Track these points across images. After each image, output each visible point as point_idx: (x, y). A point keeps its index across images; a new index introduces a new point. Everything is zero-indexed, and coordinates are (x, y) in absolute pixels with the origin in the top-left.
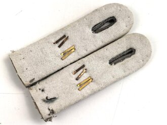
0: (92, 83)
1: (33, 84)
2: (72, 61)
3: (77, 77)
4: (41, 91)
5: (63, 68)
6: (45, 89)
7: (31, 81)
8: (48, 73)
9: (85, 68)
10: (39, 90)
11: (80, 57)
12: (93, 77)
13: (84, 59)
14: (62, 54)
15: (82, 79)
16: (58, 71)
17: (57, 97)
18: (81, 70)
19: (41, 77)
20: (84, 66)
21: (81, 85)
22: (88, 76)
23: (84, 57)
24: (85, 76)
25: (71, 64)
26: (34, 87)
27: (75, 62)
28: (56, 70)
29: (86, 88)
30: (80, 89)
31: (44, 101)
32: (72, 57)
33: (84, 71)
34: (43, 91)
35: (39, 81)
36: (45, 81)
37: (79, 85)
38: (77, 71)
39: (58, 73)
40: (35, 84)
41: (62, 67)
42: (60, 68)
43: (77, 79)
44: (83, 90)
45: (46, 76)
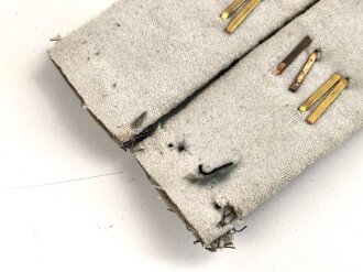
0: (350, 92)
2: (264, 32)
3: (290, 81)
4: (175, 152)
5: (235, 62)
6: (189, 141)
7: (136, 123)
8: (190, 87)
9: (313, 46)
10: (166, 149)
11: (287, 14)
12: (350, 72)
13: (303, 18)
14: (225, 15)
15: (310, 86)
16: (222, 73)
17: (235, 159)
18: (302, 57)
19: (167, 106)
20: (307, 41)
21: (310, 105)
22: (329, 71)
23: (302, 12)
24: (318, 76)
25: (261, 42)
26: (147, 142)
27: (273, 33)
28: (215, 72)
29: (333, 112)
30: (312, 119)
31: (193, 180)
32: (261, 19)
33: (313, 57)
34: (181, 148)
35: (163, 120)
36: (182, 116)
37: (303, 109)
38: (289, 60)
39: (221, 82)
40: (150, 131)
41: (232, 57)
42: (227, 62)
43: (293, 89)
44: (324, 121)
45: (183, 97)
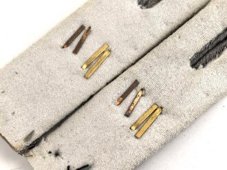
0: (163, 117)
1: (33, 144)
2: (109, 78)
3: (126, 109)
4: (53, 157)
5: (91, 97)
6: (62, 150)
7: (27, 139)
8: (62, 114)
9: (140, 86)
10: (47, 155)
11: (124, 65)
12: (163, 104)
13: (133, 68)
15: (138, 113)
16: (83, 104)
17: (90, 162)
18: (133, 94)
19: (48, 126)
20: (136, 83)
21: (138, 126)
22: (150, 103)
23: (133, 64)
24: (143, 106)
25: (107, 84)
26: (35, 150)
27: (115, 78)
28: (78, 103)
29: (152, 130)
30: (139, 135)
32: (108, 68)
33: (140, 94)
34: (57, 154)
35: (45, 135)
36: (58, 132)
37: (133, 128)
38: (124, 96)
39: (83, 110)
40: (36, 143)
41: (89, 94)
42: (85, 97)
43: (127, 115)
44: (146, 137)
45: (57, 120)
